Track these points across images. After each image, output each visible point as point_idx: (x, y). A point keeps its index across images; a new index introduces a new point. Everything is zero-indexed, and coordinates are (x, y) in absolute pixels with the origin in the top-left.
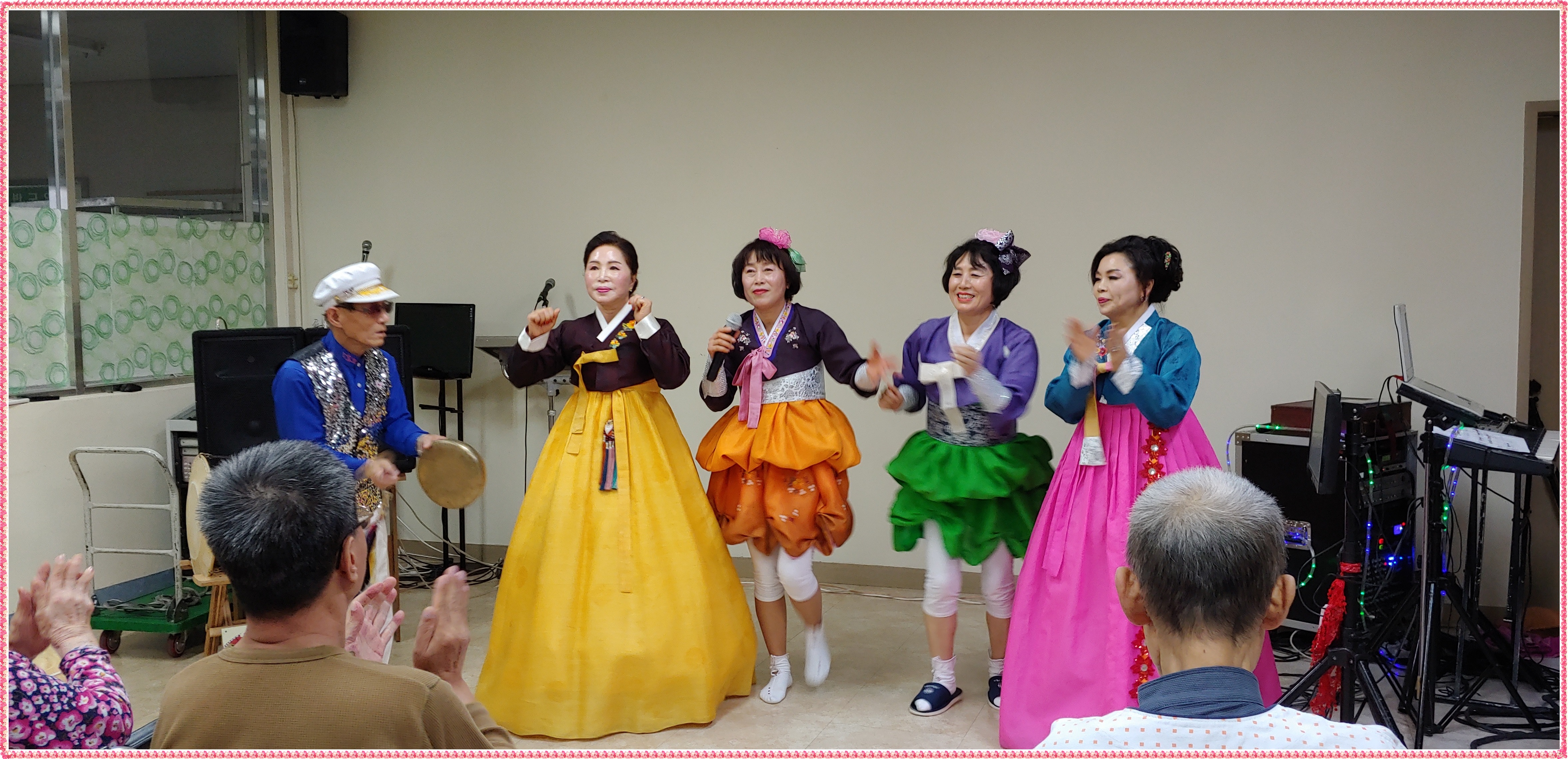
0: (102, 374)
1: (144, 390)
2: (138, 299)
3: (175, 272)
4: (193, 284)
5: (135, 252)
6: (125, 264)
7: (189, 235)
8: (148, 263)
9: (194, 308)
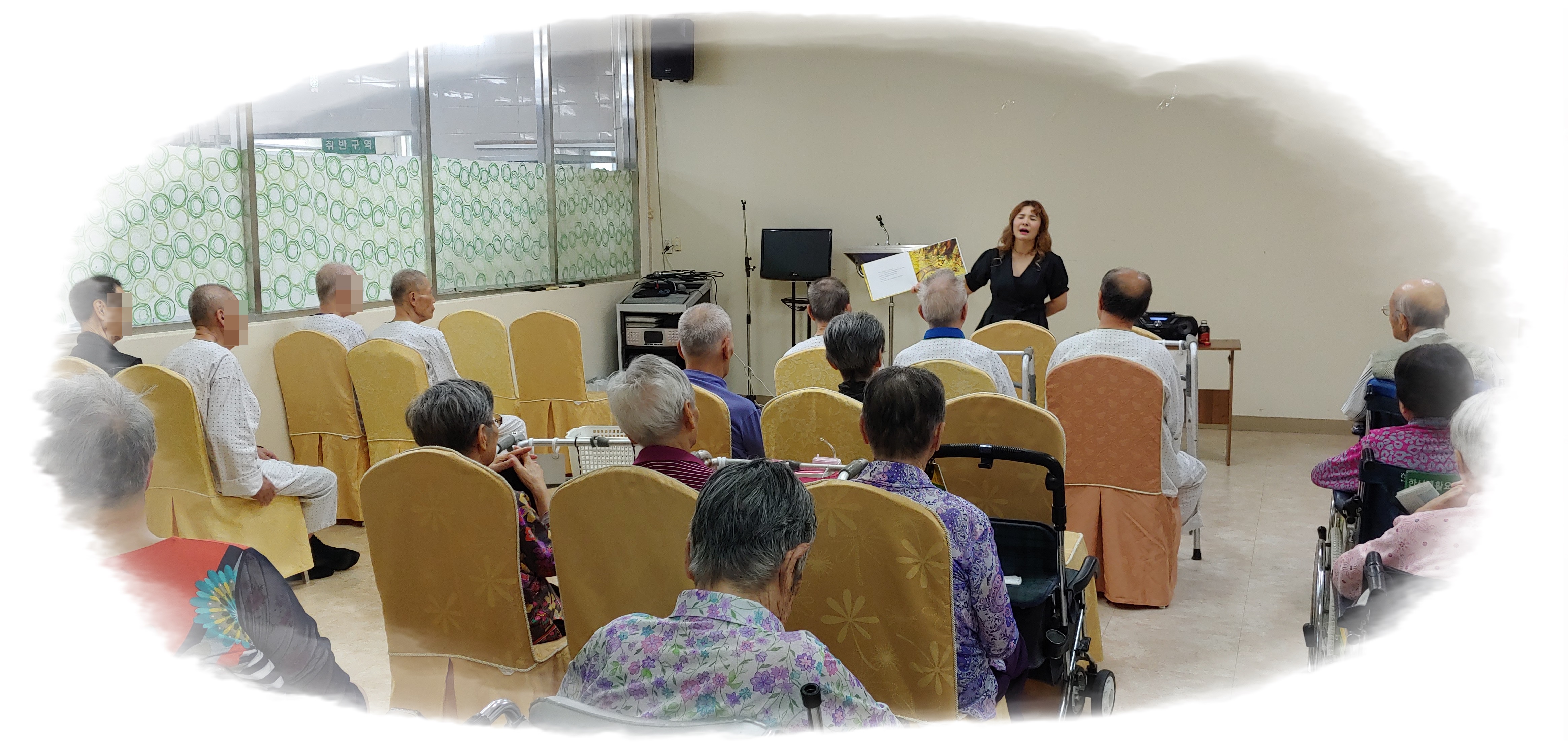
0: (563, 274)
1: (587, 286)
2: (578, 224)
3: (593, 207)
4: (601, 214)
5: (577, 192)
6: (572, 201)
7: (599, 180)
8: (582, 199)
9: (601, 230)
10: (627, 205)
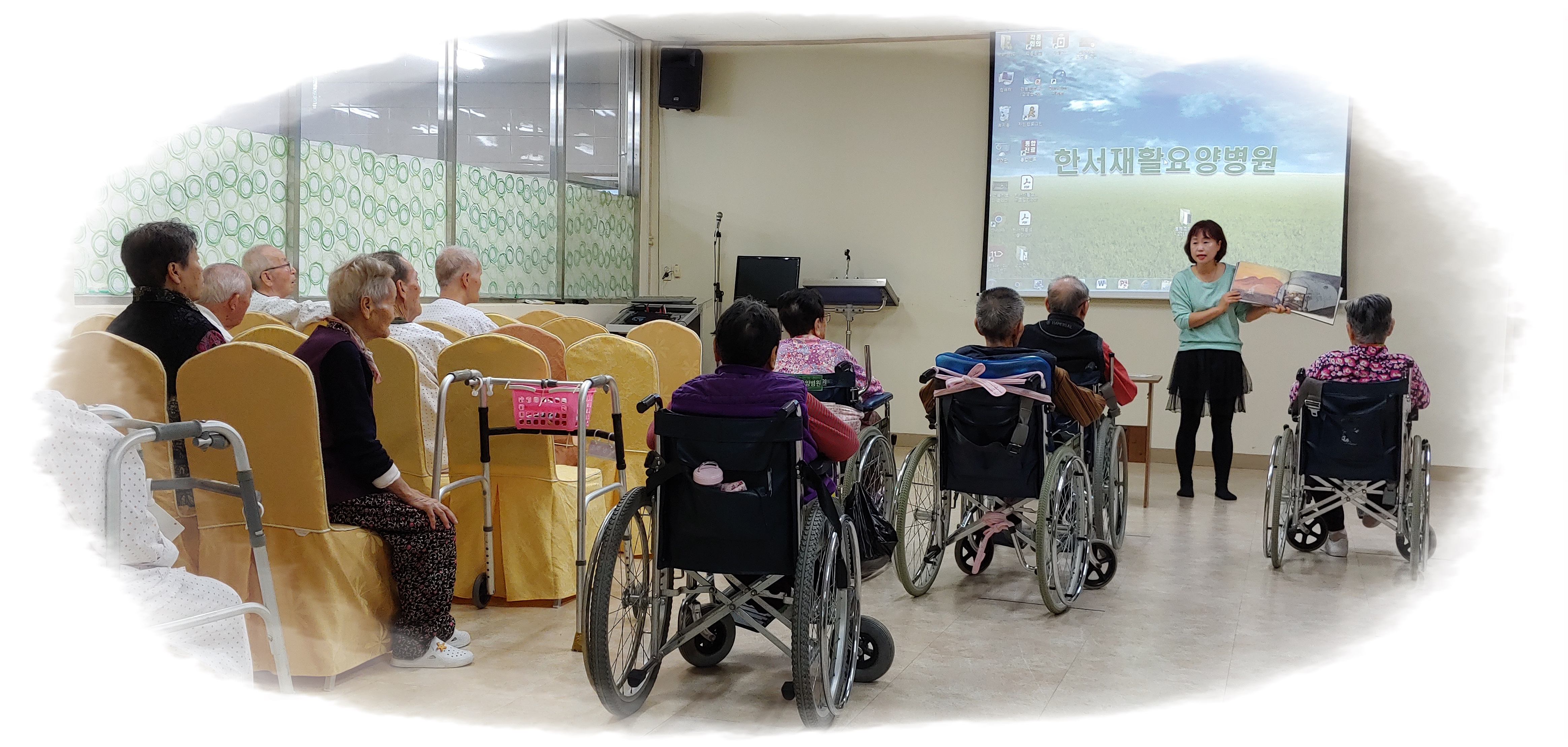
0: (567, 290)
1: (590, 303)
2: (583, 244)
3: (597, 228)
4: (604, 236)
6: (579, 220)
7: (604, 203)
8: (588, 220)
9: (604, 252)
10: (628, 231)
